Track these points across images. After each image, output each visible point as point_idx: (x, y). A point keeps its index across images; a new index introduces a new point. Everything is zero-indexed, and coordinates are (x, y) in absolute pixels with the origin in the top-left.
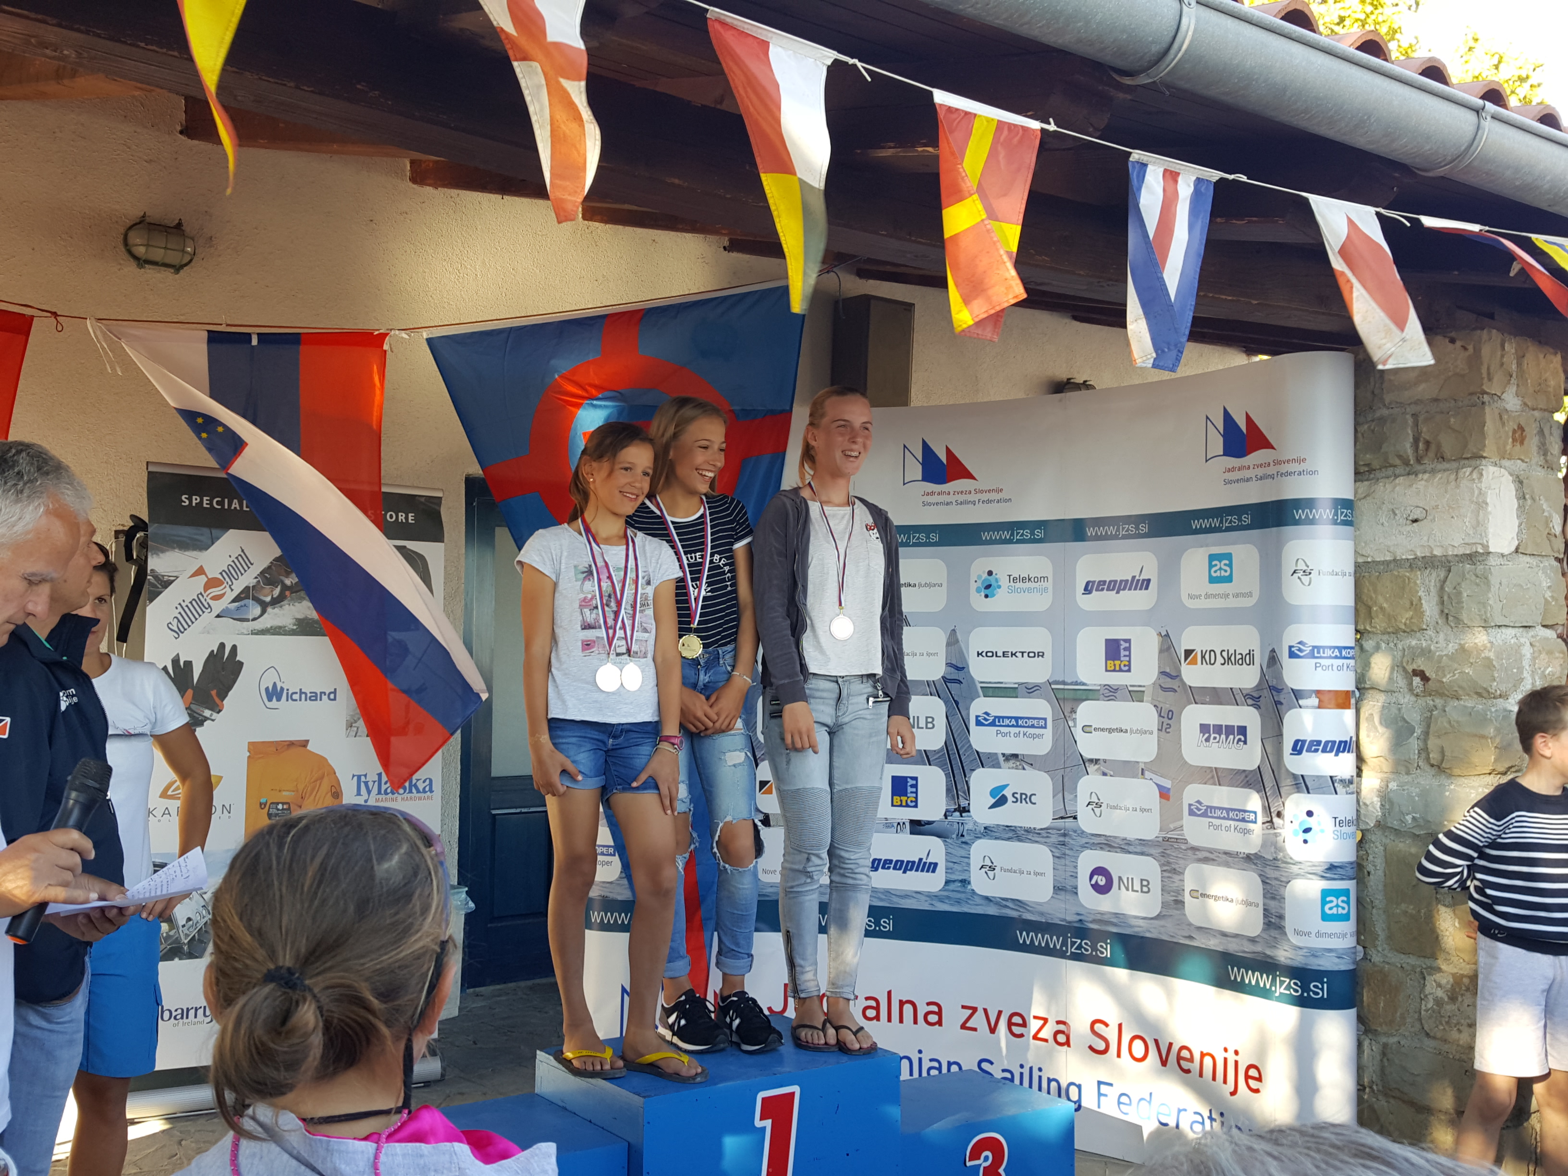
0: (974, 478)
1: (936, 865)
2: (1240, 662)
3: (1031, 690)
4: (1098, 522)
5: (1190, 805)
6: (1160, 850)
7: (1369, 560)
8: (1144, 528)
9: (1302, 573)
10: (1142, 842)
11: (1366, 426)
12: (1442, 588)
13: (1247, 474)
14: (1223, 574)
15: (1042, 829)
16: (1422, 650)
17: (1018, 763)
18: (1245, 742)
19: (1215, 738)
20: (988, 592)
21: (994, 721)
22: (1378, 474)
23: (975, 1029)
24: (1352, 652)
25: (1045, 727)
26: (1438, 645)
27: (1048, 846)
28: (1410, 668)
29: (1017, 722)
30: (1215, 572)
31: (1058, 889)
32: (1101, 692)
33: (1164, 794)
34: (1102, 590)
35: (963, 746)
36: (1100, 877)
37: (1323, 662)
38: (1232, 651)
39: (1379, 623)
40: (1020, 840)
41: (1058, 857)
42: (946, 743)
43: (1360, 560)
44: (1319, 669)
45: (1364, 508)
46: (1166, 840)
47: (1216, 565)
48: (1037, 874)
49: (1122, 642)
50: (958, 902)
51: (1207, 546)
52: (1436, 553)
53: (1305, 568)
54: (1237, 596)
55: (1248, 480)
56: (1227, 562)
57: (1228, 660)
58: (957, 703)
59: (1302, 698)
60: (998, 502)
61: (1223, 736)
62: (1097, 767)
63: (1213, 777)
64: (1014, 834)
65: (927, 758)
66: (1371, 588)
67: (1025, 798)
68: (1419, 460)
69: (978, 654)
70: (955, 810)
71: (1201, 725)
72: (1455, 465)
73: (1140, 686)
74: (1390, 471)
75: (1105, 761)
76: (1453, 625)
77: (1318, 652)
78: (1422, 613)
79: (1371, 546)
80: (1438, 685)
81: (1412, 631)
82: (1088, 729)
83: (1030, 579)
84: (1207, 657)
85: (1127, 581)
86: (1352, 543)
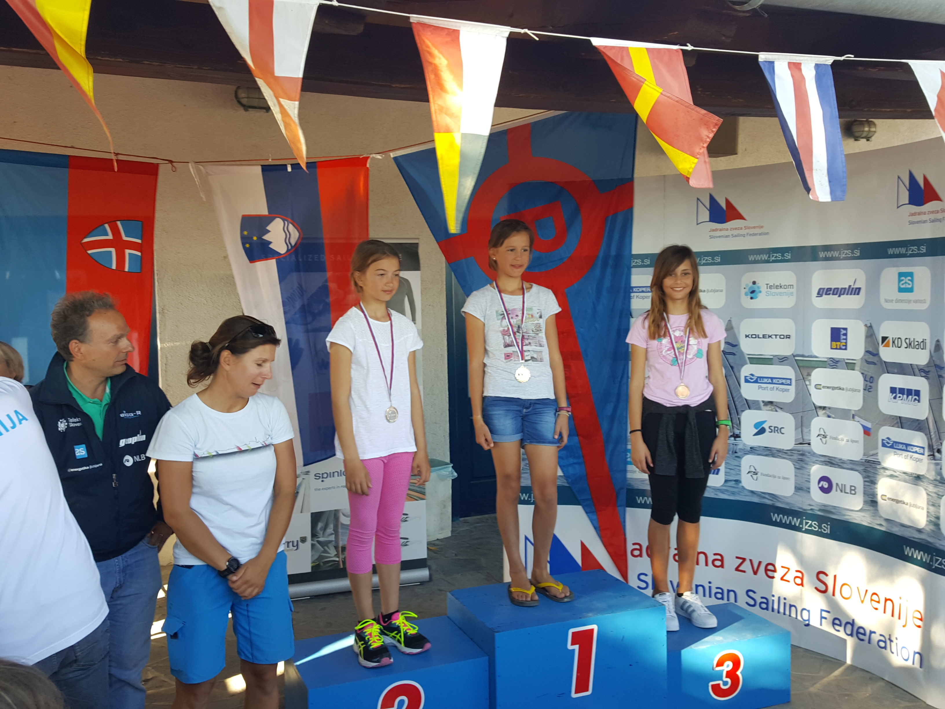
0: (744, 219)
1: (720, 469)
2: (917, 347)
3: (782, 360)
4: (827, 248)
5: (883, 440)
6: (863, 468)
8: (856, 254)
10: (852, 462)
13: (924, 217)
14: (908, 286)
17: (773, 407)
18: (919, 401)
19: (900, 397)
20: (752, 295)
21: (757, 379)
23: (744, 572)
25: (790, 385)
27: (791, 461)
29: (772, 381)
30: (903, 284)
31: (798, 489)
32: (828, 363)
33: (867, 432)
34: (829, 294)
35: (737, 395)
36: (825, 483)
38: (912, 340)
41: (798, 469)
46: (868, 461)
47: (903, 280)
48: (784, 478)
49: (842, 330)
51: (897, 266)
54: (916, 301)
55: (925, 222)
56: (910, 278)
57: (909, 345)
58: (732, 368)
60: (760, 235)
61: (905, 396)
62: (824, 411)
63: (899, 422)
67: (777, 430)
69: (746, 336)
71: (891, 388)
73: (853, 360)
75: (829, 408)
82: (819, 387)
83: (781, 287)
84: (896, 342)
85: (845, 289)
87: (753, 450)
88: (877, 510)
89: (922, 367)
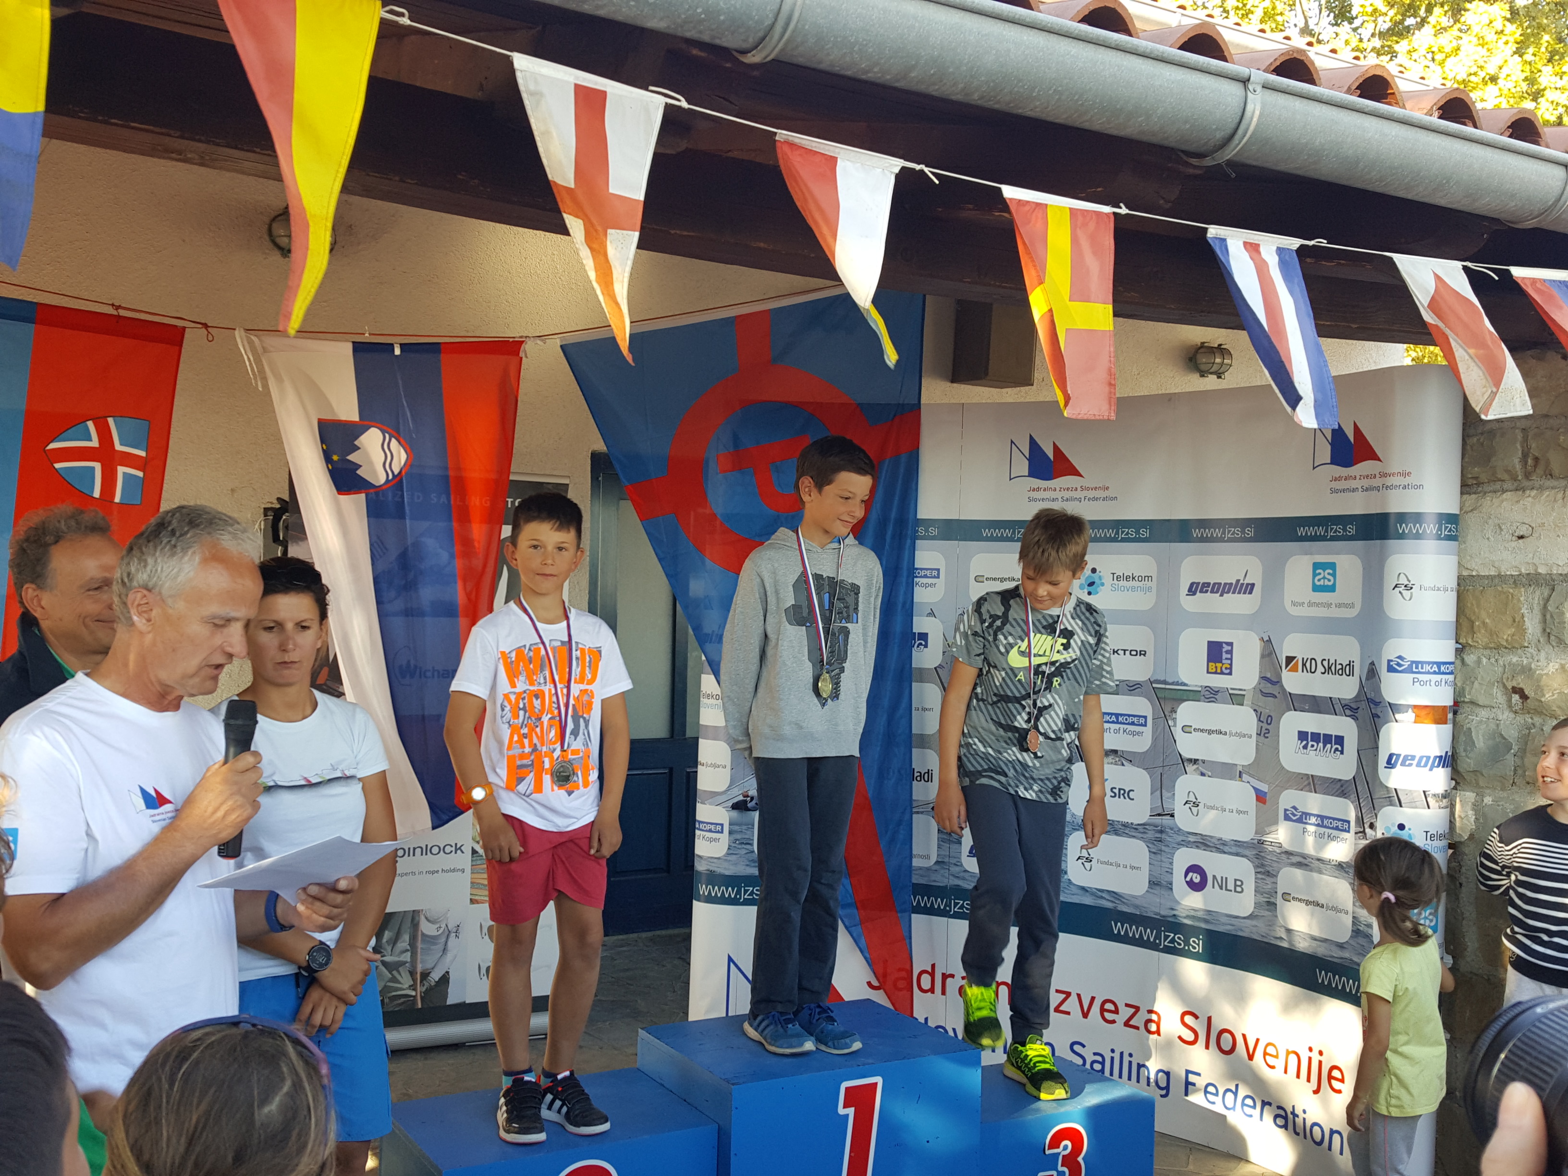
0: (1081, 475)
2: (1340, 672)
4: (1203, 524)
5: (1286, 810)
7: (1474, 573)
8: (1250, 532)
9: (1403, 587)
10: (1237, 843)
11: (1475, 439)
12: (1545, 607)
13: (1353, 484)
14: (1327, 583)
16: (1522, 666)
18: (1342, 752)
19: (1313, 746)
20: (1091, 589)
22: (1487, 488)
23: (1068, 1013)
24: (1451, 667)
25: (1145, 725)
26: (1539, 664)
27: (1144, 842)
28: (1509, 685)
29: (1117, 719)
30: (1319, 580)
31: (1154, 883)
32: (1202, 694)
33: (1261, 797)
34: (1206, 592)
36: (1195, 875)
37: (1421, 677)
38: (1332, 661)
39: (1481, 638)
40: (1117, 834)
41: (1154, 853)
43: (1465, 573)
44: (1417, 684)
45: (1472, 521)
47: (1320, 574)
48: (1133, 868)
49: (1224, 645)
51: (1311, 554)
52: (1540, 571)
53: (1406, 582)
54: (1339, 606)
55: (1354, 490)
56: (1331, 571)
57: (1328, 670)
59: (1399, 713)
60: (1103, 500)
61: (1321, 745)
62: (1195, 766)
63: (1309, 784)
66: (1474, 602)
67: (1123, 793)
68: (1527, 476)
71: (1299, 732)
72: (1563, 483)
73: (1241, 690)
74: (1498, 486)
75: (1204, 762)
76: (1554, 644)
77: (1417, 667)
78: (1524, 631)
79: (1477, 560)
80: (1537, 703)
81: (1514, 647)
82: (1187, 729)
83: (1133, 578)
84: (1308, 665)
85: (1231, 584)
86: (1456, 557)
89: (1347, 702)
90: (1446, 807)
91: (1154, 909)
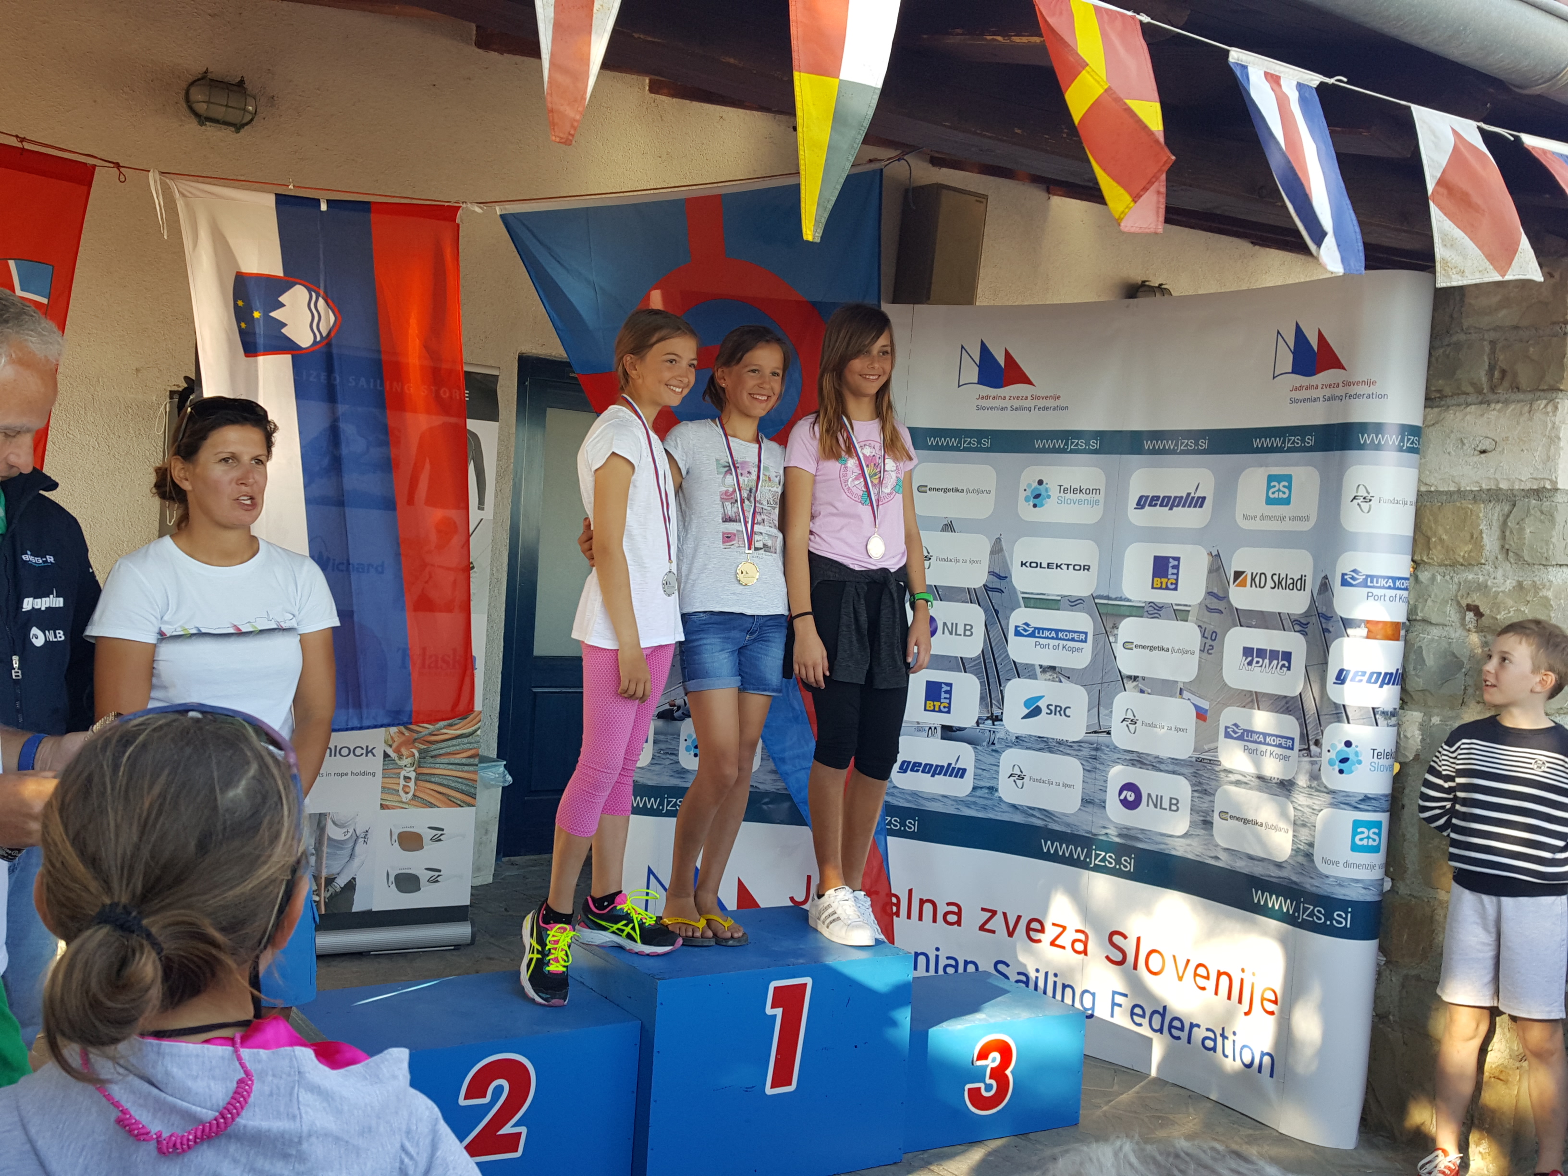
0: (1032, 384)
1: (964, 770)
2: (1291, 587)
3: (1075, 603)
4: (1156, 435)
6: (1192, 770)
7: (1433, 489)
8: (1204, 444)
9: (1362, 499)
11: (1441, 351)
12: (1505, 523)
13: (1314, 393)
14: (1281, 495)
15: (1074, 742)
16: (1478, 583)
18: (1289, 668)
19: (1258, 662)
20: (1036, 501)
21: (1034, 632)
22: (1449, 401)
23: (993, 932)
24: (1406, 583)
25: (1085, 641)
26: (1495, 581)
27: (1079, 759)
28: (1464, 603)
29: (1057, 635)
30: (1273, 493)
31: (1087, 802)
33: (1201, 715)
34: (1155, 505)
35: (1000, 655)
36: (1130, 793)
37: (1375, 591)
38: (1283, 576)
39: (1437, 554)
40: (1051, 752)
41: (1089, 771)
42: (983, 651)
43: (1423, 489)
44: (1371, 599)
45: (1433, 435)
46: (1200, 760)
47: (1274, 486)
48: (1066, 785)
49: (1171, 560)
50: (985, 808)
52: (1501, 486)
53: (1365, 494)
54: (1293, 519)
55: (1315, 400)
56: (1286, 484)
57: (1278, 585)
58: (997, 612)
59: (1351, 627)
60: (1054, 409)
61: (1267, 661)
62: (1135, 683)
63: (1252, 701)
64: (1045, 745)
65: (962, 665)
66: (1431, 518)
67: (1059, 710)
68: (1493, 389)
69: (1022, 564)
70: (988, 718)
71: (1245, 649)
72: (1530, 396)
73: (1186, 605)
74: (1462, 399)
75: (1144, 679)
76: (1513, 561)
77: (1372, 582)
78: (1482, 547)
79: (1436, 475)
80: (1491, 621)
81: (1470, 564)
82: (1129, 646)
83: (1081, 491)
84: (1257, 580)
85: (1182, 497)
86: (1416, 471)
87: (1019, 741)
88: (1212, 835)
89: (1296, 617)
90: (1394, 726)
91: (1085, 828)
